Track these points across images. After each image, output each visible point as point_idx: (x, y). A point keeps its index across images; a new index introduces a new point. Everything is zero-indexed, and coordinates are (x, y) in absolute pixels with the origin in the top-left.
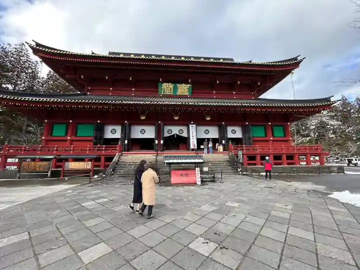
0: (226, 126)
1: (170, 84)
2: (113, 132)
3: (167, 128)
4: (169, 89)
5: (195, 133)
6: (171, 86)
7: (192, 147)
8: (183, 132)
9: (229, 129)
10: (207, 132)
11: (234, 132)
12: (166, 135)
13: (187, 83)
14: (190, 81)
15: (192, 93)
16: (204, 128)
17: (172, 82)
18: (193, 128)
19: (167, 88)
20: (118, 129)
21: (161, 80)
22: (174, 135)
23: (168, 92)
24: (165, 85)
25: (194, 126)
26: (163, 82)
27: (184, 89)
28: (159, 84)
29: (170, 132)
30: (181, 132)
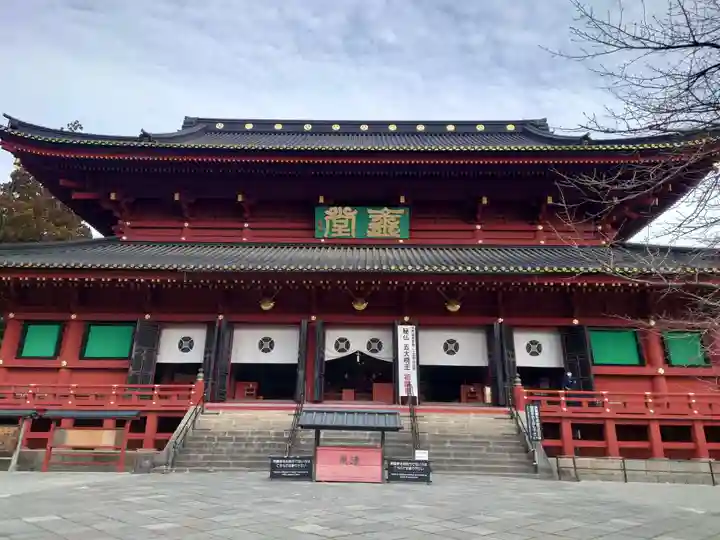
1: (346, 208)
2: (186, 345)
4: (346, 222)
5: (412, 349)
6: (350, 213)
7: (402, 393)
8: (380, 347)
10: (451, 347)
11: (535, 349)
12: (331, 354)
13: (393, 204)
14: (402, 200)
15: (411, 230)
16: (443, 336)
17: (353, 204)
18: (406, 334)
19: (338, 219)
20: (199, 336)
21: (321, 200)
22: (354, 355)
23: (340, 232)
24: (333, 213)
25: (411, 329)
26: (328, 204)
27: (387, 221)
28: (318, 211)
29: (342, 345)
30: (375, 346)
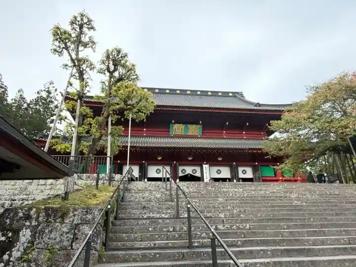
0: (237, 166)
1: (181, 125)
3: (181, 168)
4: (180, 129)
6: (182, 126)
8: (196, 171)
9: (240, 169)
10: (219, 172)
11: (244, 172)
13: (197, 123)
14: (201, 122)
15: (202, 133)
16: (216, 168)
17: (183, 123)
19: (177, 128)
21: (173, 122)
23: (179, 132)
24: (176, 126)
25: (207, 166)
26: (175, 123)
27: (195, 129)
28: (171, 125)
29: (184, 171)
30: (194, 172)
